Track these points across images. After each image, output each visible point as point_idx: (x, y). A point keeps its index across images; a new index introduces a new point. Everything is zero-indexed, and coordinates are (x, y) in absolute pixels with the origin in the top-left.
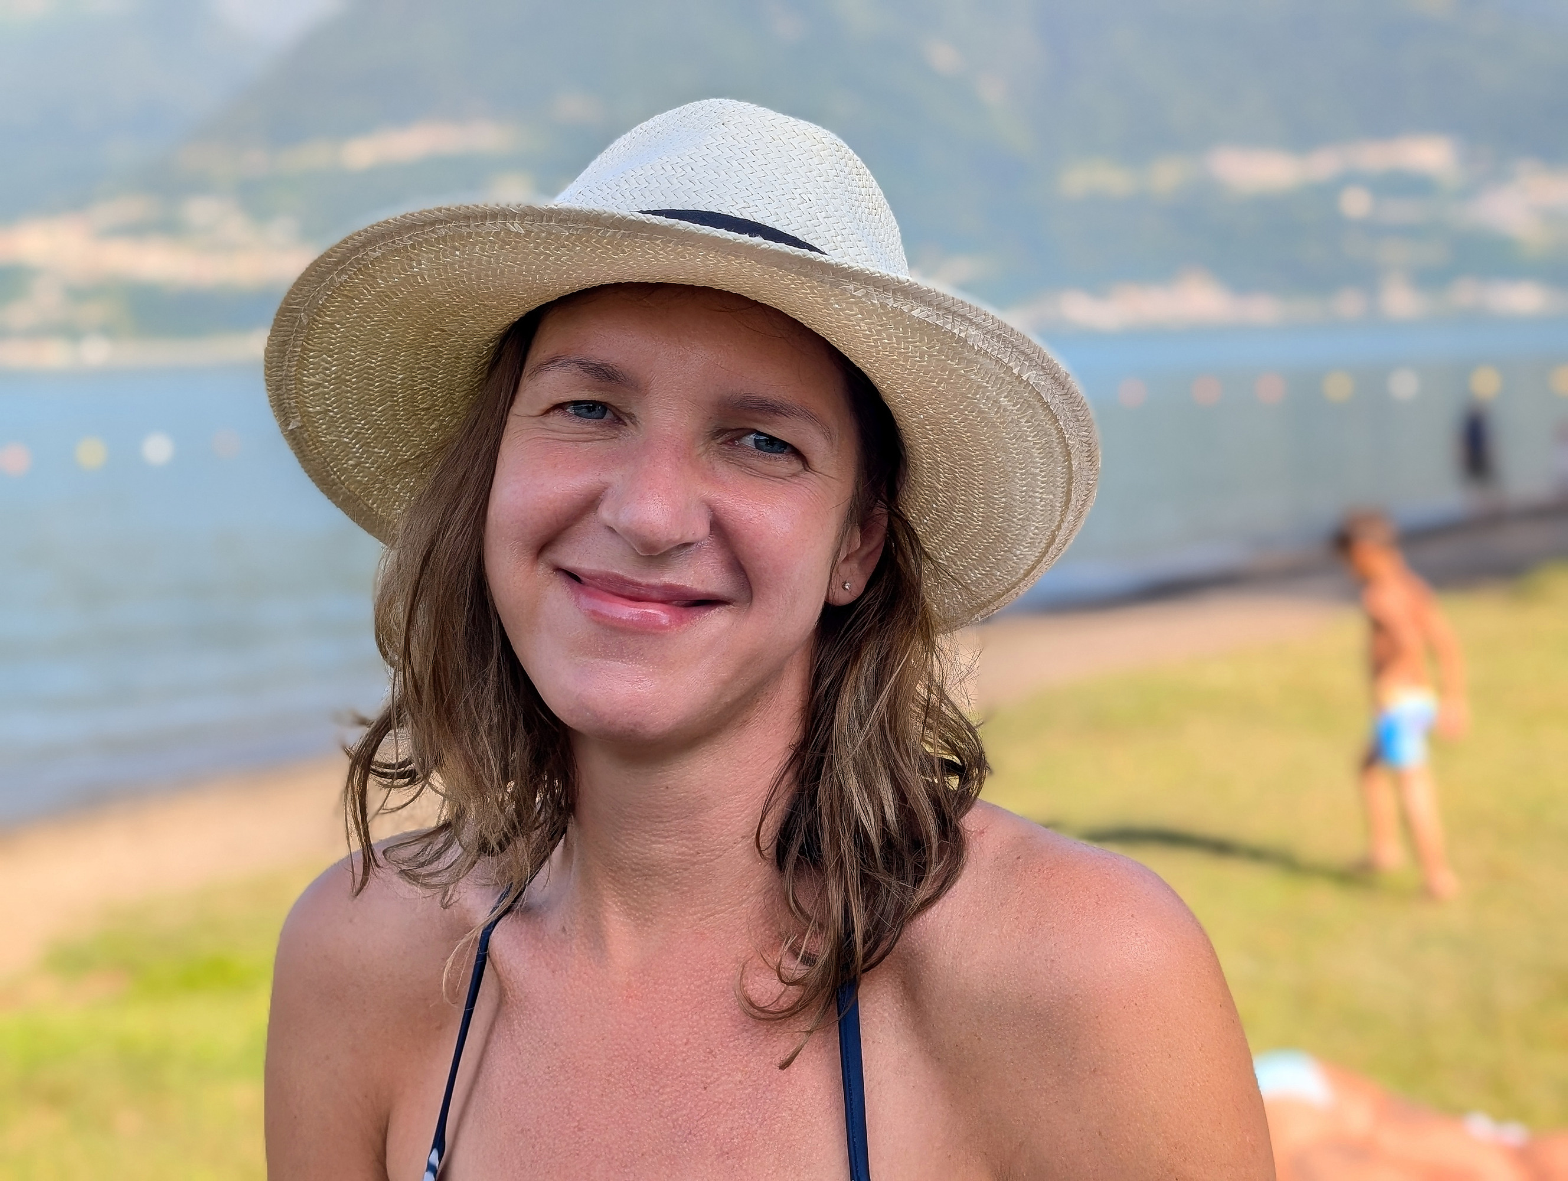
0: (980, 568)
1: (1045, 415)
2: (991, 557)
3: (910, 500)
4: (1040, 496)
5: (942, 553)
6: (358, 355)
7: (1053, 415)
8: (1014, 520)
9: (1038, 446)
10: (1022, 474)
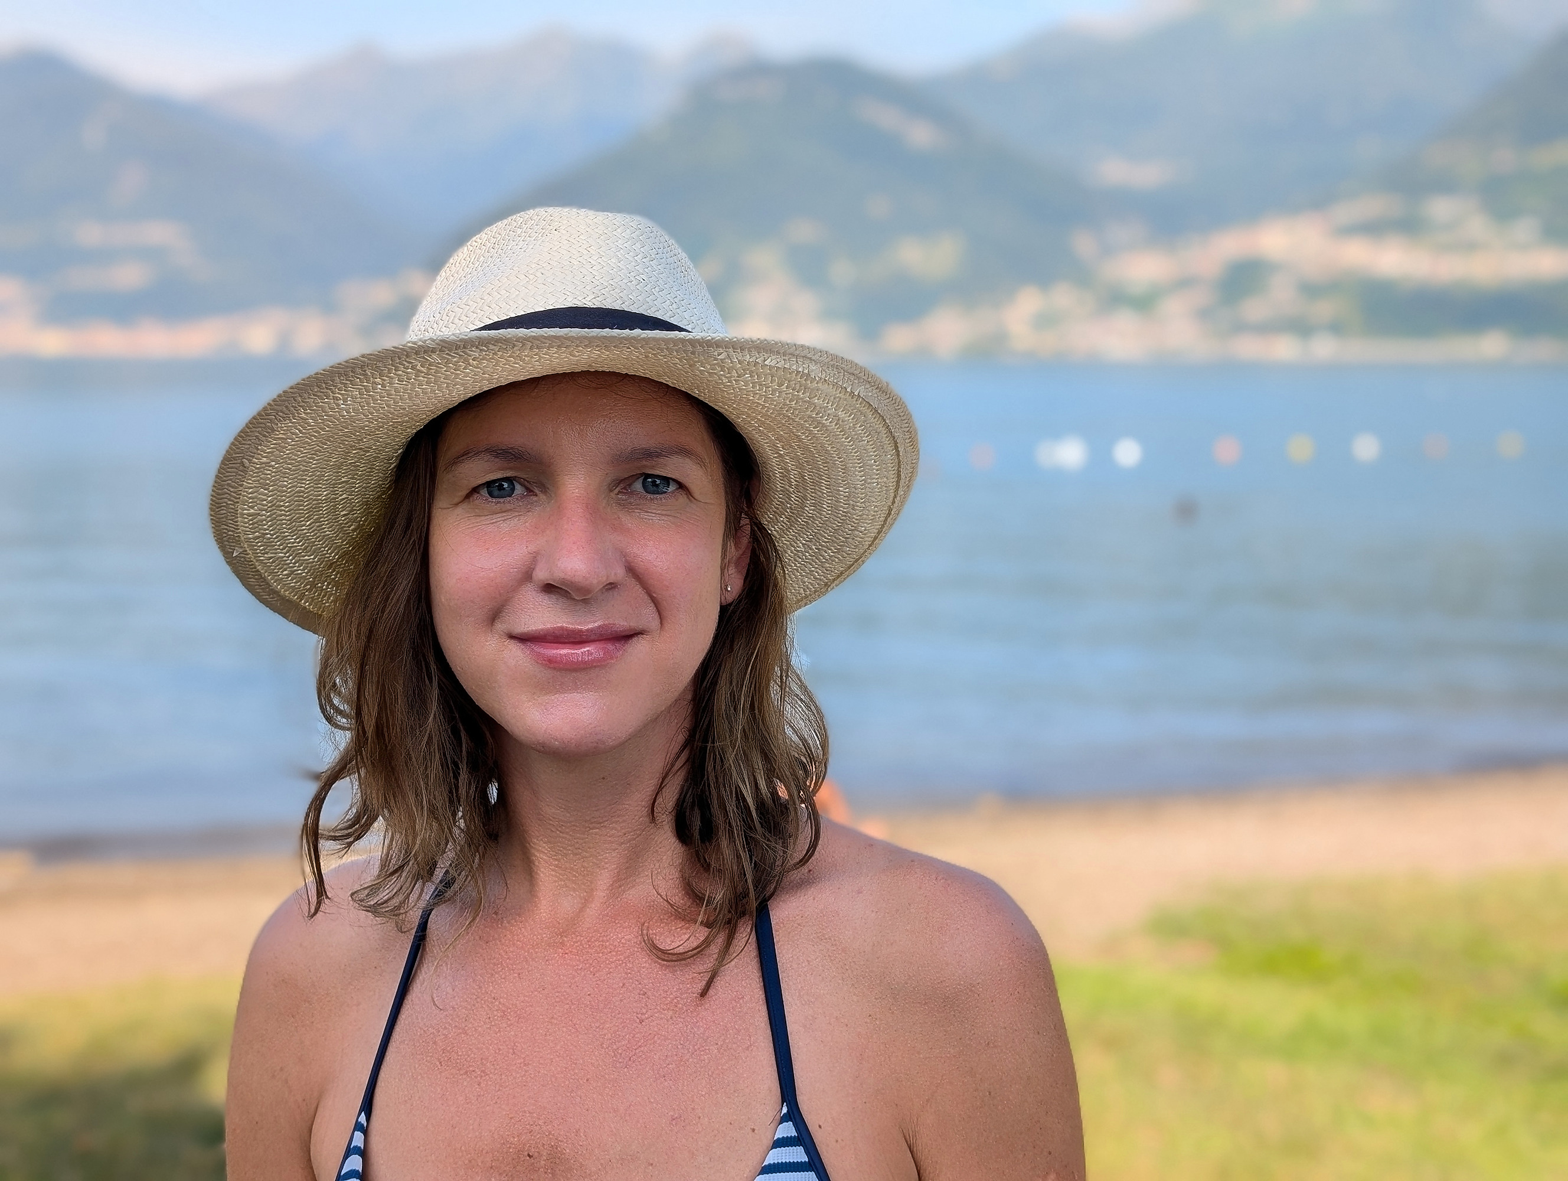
0: (833, 548)
1: (874, 418)
2: (841, 537)
3: (766, 505)
4: (876, 481)
5: (799, 542)
6: (289, 484)
7: (880, 416)
8: (857, 504)
9: (870, 443)
10: (860, 467)
